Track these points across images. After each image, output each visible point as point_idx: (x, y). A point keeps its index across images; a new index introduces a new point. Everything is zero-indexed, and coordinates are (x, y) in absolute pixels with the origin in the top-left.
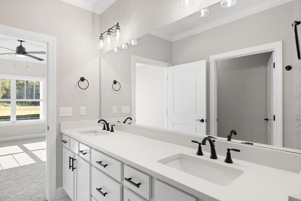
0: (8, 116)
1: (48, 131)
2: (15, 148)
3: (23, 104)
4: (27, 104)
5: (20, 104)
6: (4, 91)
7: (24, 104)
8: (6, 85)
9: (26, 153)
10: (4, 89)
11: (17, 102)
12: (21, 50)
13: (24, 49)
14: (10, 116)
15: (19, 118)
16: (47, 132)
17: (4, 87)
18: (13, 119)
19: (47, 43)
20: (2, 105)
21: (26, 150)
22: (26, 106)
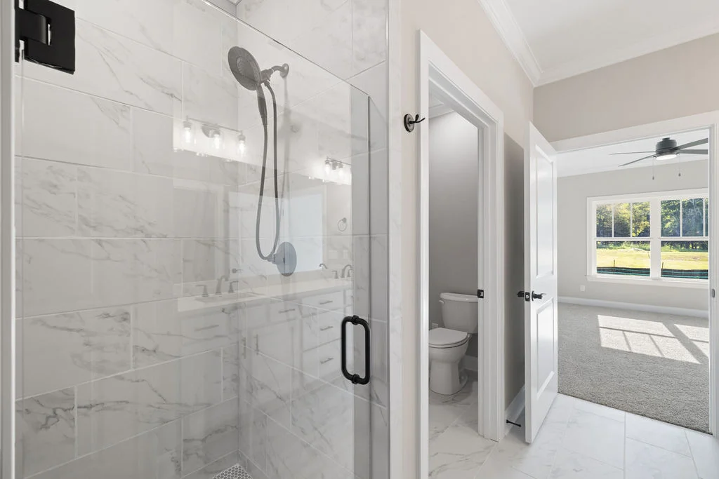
0: (645, 269)
1: (712, 298)
2: (658, 327)
3: (687, 247)
4: (698, 247)
5: (681, 247)
6: (644, 221)
7: (691, 246)
8: (648, 209)
9: (679, 340)
10: (646, 218)
11: (663, 243)
12: (667, 147)
13: (672, 142)
14: (649, 269)
15: (666, 273)
16: (711, 300)
17: (646, 213)
18: (656, 273)
19: (710, 128)
20: (642, 248)
21: (679, 336)
22: (695, 250)
